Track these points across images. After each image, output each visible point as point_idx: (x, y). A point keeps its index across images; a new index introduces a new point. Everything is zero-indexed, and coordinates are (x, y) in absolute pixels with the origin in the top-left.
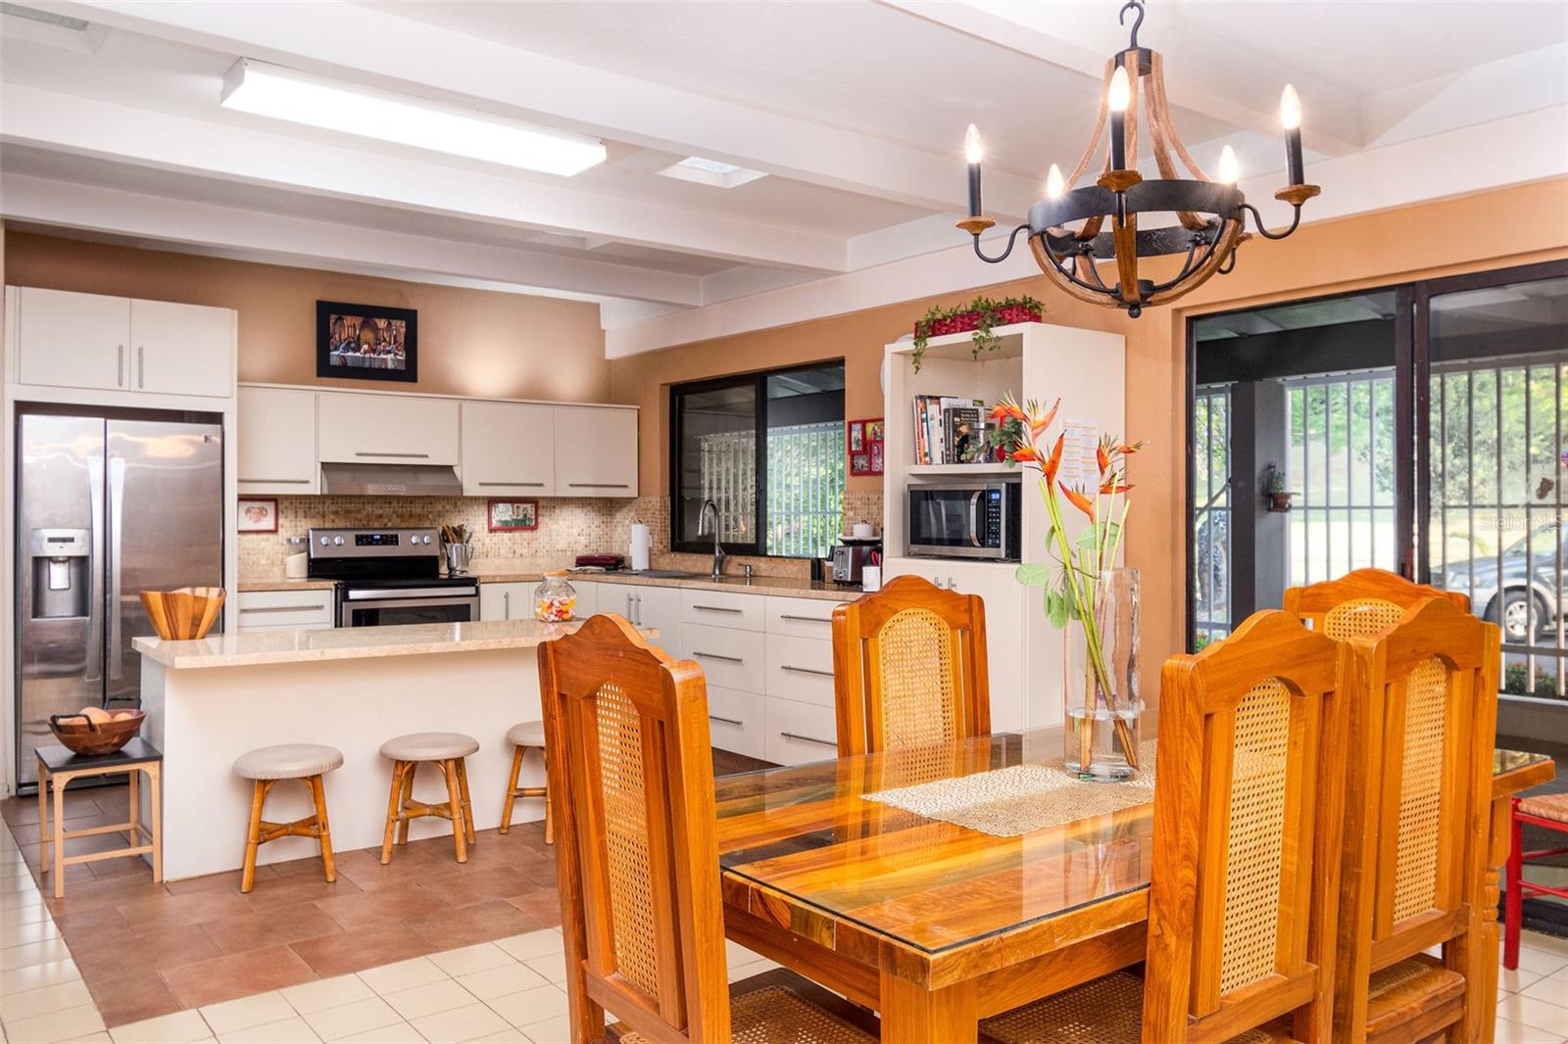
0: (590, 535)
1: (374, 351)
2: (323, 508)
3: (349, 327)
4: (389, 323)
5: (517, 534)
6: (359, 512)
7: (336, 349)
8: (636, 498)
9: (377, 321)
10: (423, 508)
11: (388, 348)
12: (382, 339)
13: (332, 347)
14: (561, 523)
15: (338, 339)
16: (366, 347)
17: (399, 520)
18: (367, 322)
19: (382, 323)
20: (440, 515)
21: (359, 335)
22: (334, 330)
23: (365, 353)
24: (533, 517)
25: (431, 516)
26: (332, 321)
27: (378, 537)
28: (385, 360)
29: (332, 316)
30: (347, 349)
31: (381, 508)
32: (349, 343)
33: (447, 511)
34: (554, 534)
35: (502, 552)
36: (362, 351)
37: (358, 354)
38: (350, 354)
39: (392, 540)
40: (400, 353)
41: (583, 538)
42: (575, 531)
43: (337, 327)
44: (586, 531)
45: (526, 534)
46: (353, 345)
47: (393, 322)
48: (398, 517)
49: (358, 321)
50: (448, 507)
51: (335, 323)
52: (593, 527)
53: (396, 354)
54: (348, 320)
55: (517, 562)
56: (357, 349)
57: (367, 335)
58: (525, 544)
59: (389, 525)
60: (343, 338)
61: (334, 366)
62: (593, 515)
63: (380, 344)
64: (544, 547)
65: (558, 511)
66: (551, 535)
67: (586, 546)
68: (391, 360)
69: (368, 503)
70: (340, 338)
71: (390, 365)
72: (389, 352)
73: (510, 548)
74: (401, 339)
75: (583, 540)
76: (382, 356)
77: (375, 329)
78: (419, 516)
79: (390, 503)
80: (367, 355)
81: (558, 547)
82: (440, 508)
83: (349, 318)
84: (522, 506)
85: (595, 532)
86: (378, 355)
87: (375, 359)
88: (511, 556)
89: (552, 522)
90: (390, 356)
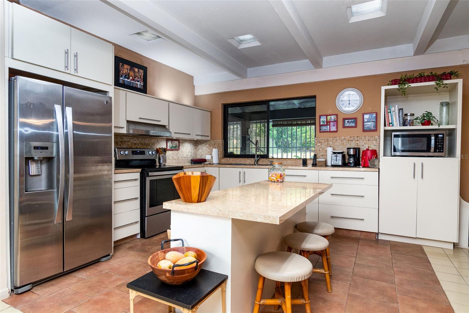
0: (191, 152)
1: (134, 80)
2: (117, 140)
3: (125, 69)
4: (139, 70)
5: (174, 152)
6: (128, 142)
7: (122, 77)
8: (210, 140)
9: (135, 68)
10: (148, 141)
11: (138, 80)
12: (136, 76)
13: (120, 76)
14: (185, 148)
15: (122, 73)
16: (131, 78)
17: (141, 145)
18: (132, 68)
19: (136, 70)
20: (153, 144)
21: (129, 73)
22: (121, 69)
23: (131, 80)
24: (178, 146)
25: (151, 144)
26: (120, 65)
27: (139, 152)
28: (137, 84)
29: (120, 63)
30: (125, 77)
31: (136, 141)
32: (126, 75)
33: (155, 143)
34: (183, 152)
35: (170, 158)
36: (130, 79)
37: (128, 80)
38: (126, 79)
39: (143, 153)
40: (142, 82)
41: (190, 153)
42: (188, 151)
43: (122, 68)
44: (190, 151)
45: (176, 152)
46: (127, 76)
47: (140, 70)
48: (141, 144)
49: (129, 67)
50: (155, 141)
51: (121, 66)
52: (192, 149)
53: (140, 83)
54: (126, 66)
55: (174, 161)
56: (128, 78)
57: (132, 73)
58: (176, 155)
59: (138, 147)
60: (124, 73)
61: (121, 83)
62: (192, 146)
63: (136, 78)
64: (180, 156)
65: (184, 144)
66: (182, 152)
67: (191, 156)
68: (139, 84)
69: (132, 138)
70: (123, 73)
71: (139, 87)
72: (138, 81)
73: (172, 156)
74: (142, 77)
75: (190, 154)
76: (136, 82)
77: (134, 72)
78: (147, 144)
79: (139, 139)
80: (132, 81)
81: (184, 156)
82: (153, 141)
83: (126, 65)
84: (175, 142)
85: (193, 151)
86: (135, 82)
87: (134, 83)
88: (172, 159)
89: (182, 148)
90: (139, 83)
